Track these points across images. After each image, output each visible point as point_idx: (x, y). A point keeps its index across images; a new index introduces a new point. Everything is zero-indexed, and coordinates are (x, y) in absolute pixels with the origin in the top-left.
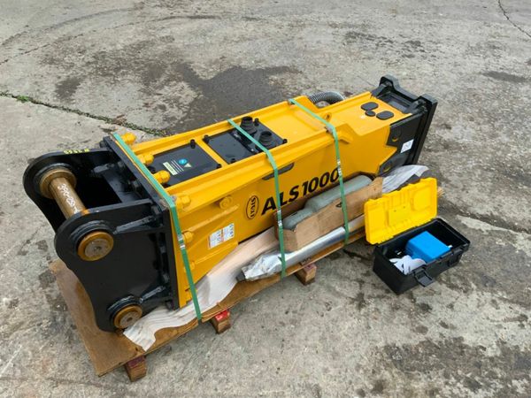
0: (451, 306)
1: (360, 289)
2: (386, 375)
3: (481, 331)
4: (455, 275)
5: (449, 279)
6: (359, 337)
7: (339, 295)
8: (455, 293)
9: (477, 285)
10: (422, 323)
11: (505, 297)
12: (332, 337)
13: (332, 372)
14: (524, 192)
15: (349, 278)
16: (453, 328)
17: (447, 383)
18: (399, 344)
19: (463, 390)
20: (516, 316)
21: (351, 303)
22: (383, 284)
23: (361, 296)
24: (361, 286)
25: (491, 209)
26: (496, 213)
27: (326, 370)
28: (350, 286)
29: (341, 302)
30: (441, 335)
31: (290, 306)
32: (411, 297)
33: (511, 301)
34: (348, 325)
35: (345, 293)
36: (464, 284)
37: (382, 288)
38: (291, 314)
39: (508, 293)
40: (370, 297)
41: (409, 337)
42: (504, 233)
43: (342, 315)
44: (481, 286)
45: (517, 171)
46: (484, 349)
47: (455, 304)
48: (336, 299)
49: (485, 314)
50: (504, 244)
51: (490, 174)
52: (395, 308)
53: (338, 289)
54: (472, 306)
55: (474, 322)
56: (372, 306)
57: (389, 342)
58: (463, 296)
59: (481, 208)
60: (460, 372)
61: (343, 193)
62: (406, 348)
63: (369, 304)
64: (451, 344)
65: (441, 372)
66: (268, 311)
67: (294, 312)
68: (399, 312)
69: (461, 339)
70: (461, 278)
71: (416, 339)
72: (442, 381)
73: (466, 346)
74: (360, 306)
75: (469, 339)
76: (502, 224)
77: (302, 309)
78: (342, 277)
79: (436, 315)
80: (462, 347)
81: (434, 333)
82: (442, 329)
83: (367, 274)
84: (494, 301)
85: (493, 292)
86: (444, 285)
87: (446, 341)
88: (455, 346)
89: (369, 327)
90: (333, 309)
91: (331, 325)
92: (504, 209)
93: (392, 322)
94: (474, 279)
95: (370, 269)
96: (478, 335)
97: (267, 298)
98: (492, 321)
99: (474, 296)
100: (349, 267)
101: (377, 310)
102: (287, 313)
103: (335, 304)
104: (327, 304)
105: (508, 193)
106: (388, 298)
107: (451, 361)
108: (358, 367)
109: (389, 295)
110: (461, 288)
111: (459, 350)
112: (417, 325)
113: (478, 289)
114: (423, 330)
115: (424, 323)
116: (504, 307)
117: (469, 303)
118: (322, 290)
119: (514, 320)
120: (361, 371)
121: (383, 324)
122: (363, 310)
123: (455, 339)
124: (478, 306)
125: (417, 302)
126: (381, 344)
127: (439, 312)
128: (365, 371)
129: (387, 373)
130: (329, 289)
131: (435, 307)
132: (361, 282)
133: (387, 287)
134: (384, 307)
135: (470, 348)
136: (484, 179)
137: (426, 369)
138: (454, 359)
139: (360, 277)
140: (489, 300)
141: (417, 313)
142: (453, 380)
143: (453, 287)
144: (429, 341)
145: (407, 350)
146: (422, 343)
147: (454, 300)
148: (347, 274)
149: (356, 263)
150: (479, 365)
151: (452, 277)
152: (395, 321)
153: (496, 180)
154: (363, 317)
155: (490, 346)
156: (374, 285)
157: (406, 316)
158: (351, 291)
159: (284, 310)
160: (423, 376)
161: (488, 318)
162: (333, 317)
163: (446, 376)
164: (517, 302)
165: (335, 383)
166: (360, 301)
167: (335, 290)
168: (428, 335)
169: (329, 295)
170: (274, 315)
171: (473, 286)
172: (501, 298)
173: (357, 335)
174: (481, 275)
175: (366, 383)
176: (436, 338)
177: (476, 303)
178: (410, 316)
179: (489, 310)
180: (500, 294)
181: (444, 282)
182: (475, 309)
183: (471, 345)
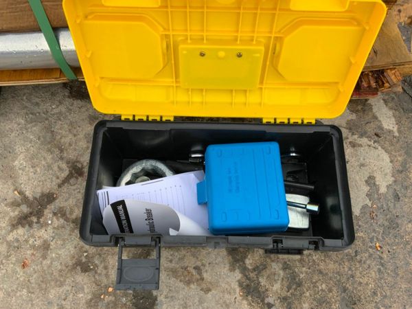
1: (60, 186)
7: (9, 174)
15: (62, 151)
24: (67, 181)
28: (49, 168)
35: (22, 179)
36: (284, 299)
56: (44, 234)
63: (43, 225)
70: (294, 282)
74: (23, 221)
86: (238, 275)
101: (46, 246)
121: (26, 285)
152: (53, 294)
166: (33, 210)
174: (351, 301)
181: (244, 270)
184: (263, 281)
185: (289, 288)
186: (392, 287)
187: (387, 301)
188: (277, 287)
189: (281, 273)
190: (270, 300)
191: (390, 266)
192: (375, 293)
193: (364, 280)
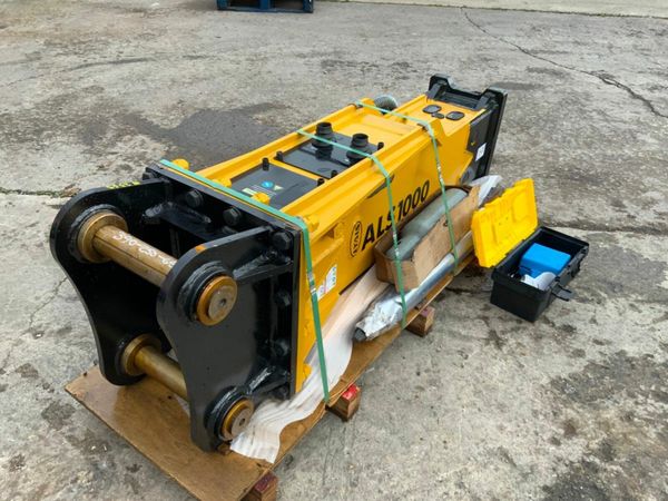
0: (594, 321)
1: (488, 326)
2: (569, 413)
3: (639, 339)
4: (579, 288)
6: (517, 379)
7: (467, 338)
8: (589, 306)
9: (606, 293)
10: (575, 346)
11: (640, 298)
12: (487, 387)
13: (509, 427)
14: (596, 192)
15: (469, 318)
16: (609, 343)
17: (637, 403)
18: (564, 376)
19: (657, 404)
20: (662, 314)
21: (487, 344)
22: (510, 315)
23: (493, 334)
24: (487, 324)
25: (575, 215)
26: (581, 218)
27: (501, 428)
28: (475, 325)
29: (476, 347)
30: (601, 353)
31: (418, 365)
32: (547, 321)
33: (649, 302)
34: (497, 370)
35: (474, 335)
37: (511, 320)
38: (423, 374)
39: (641, 294)
40: (503, 333)
41: (571, 365)
42: (601, 235)
43: (485, 360)
44: (611, 293)
45: (577, 174)
46: (652, 356)
47: (597, 318)
48: (468, 344)
49: (631, 321)
50: (607, 246)
51: (553, 181)
52: (538, 338)
53: (463, 332)
54: (614, 315)
55: (626, 331)
57: (553, 376)
58: (599, 308)
59: (565, 215)
60: (643, 387)
61: (447, 207)
62: (574, 376)
63: (507, 340)
64: (616, 360)
65: (624, 393)
66: (396, 378)
67: (427, 371)
68: (544, 340)
69: (622, 353)
71: (578, 366)
72: (631, 402)
73: (633, 359)
74: (499, 345)
75: (632, 350)
76: (593, 227)
77: (435, 365)
78: (461, 319)
79: (583, 334)
80: (629, 360)
81: (593, 353)
82: (598, 347)
83: (486, 308)
84: (632, 305)
85: (626, 296)
86: (574, 301)
87: (610, 359)
88: (622, 362)
89: (521, 366)
90: (470, 356)
91: (478, 375)
92: (587, 211)
93: (542, 354)
94: (600, 288)
95: (487, 302)
96: (638, 343)
97: (385, 363)
98: (643, 326)
99: (610, 304)
100: (463, 305)
101: (519, 344)
102: (418, 374)
103: (471, 350)
104: (461, 352)
105: (582, 197)
106: (524, 328)
107: (628, 379)
108: (535, 413)
109: (523, 325)
110: (593, 300)
111: (629, 365)
112: (571, 350)
113: (610, 296)
114: (579, 353)
115: (577, 345)
116: (645, 308)
117: (609, 313)
118: (446, 338)
119: (662, 319)
120: (541, 417)
122: (504, 348)
123: (618, 354)
124: (620, 314)
125: (557, 325)
126: (545, 381)
127: (586, 331)
128: (545, 416)
129: (569, 411)
130: (453, 334)
131: (578, 325)
132: (486, 319)
133: (515, 317)
134: (526, 340)
135: (638, 360)
136: (550, 187)
137: (608, 394)
138: (629, 375)
139: (480, 313)
140: (627, 306)
141: (564, 338)
142: (641, 398)
143: (584, 300)
144: (593, 363)
145: (576, 379)
146: (586, 367)
147: (592, 314)
148: (463, 314)
149: (467, 299)
150: (656, 375)
151: (577, 290)
153: (562, 185)
154: (509, 357)
155: (656, 352)
156: (500, 318)
157: (554, 344)
158: (480, 331)
159: (414, 371)
160: (608, 403)
161: (637, 324)
162: (475, 364)
163: (632, 395)
164: (655, 301)
165: (520, 439)
166: (495, 339)
167: (460, 334)
168: (589, 357)
169: (457, 342)
170: (405, 380)
171: (603, 294)
172: (637, 301)
173: (513, 378)
174: (604, 281)
175: (554, 428)
176: (598, 359)
177: (615, 311)
178: (558, 342)
179: (633, 315)
180: (634, 296)
182: (619, 318)
183: (637, 356)
190: (590, 298)
193: (598, 274)
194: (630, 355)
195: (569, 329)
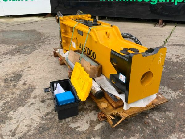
0: (39, 109)
2: (26, 86)
3: (21, 114)
4: (53, 117)
5: (52, 114)
8: (44, 113)
9: (43, 124)
10: (38, 98)
11: (29, 133)
16: (29, 106)
17: (12, 97)
19: (7, 100)
20: (17, 132)
30: (29, 102)
33: (25, 134)
36: (47, 118)
39: (30, 136)
41: (34, 94)
44: (42, 126)
46: (13, 112)
47: (38, 111)
49: (27, 119)
52: (48, 94)
54: (33, 116)
55: (26, 114)
58: (40, 115)
60: (13, 101)
62: (31, 92)
64: (24, 103)
65: (17, 97)
69: (23, 106)
70: (51, 119)
71: (32, 95)
72: (14, 96)
73: (19, 107)
75: (21, 109)
81: (31, 100)
82: (31, 103)
84: (30, 126)
85: (35, 129)
86: (50, 111)
87: (26, 102)
88: (22, 104)
94: (47, 124)
96: (20, 113)
98: (22, 120)
99: (38, 120)
107: (18, 101)
108: (34, 82)
110: (45, 117)
111: (19, 104)
112: (37, 97)
113: (41, 123)
114: (35, 98)
115: (37, 99)
116: (25, 129)
117: (36, 116)
119: (16, 130)
123: (24, 105)
125: (47, 100)
126: (37, 87)
127: (38, 104)
131: (42, 104)
135: (18, 108)
137: (21, 95)
138: (18, 102)
140: (32, 124)
141: (42, 98)
142: (12, 99)
143: (48, 114)
146: (30, 96)
147: (41, 111)
150: (10, 108)
151: (53, 116)
155: (13, 114)
157: (43, 95)
161: (24, 119)
163: (14, 98)
164: (23, 137)
171: (43, 122)
172: (30, 130)
174: (48, 129)
175: (28, 82)
176: (29, 100)
178: (43, 96)
179: (27, 122)
180: (32, 131)
181: (51, 112)
182: (32, 117)
183: (18, 109)
184: (50, 115)
185: (49, 119)
186: (53, 136)
187: (49, 135)
188: (49, 117)
189: (52, 117)
190: (46, 117)
191: (58, 134)
192: (51, 133)
193: (53, 130)
194: (21, 107)
195: (43, 101)
